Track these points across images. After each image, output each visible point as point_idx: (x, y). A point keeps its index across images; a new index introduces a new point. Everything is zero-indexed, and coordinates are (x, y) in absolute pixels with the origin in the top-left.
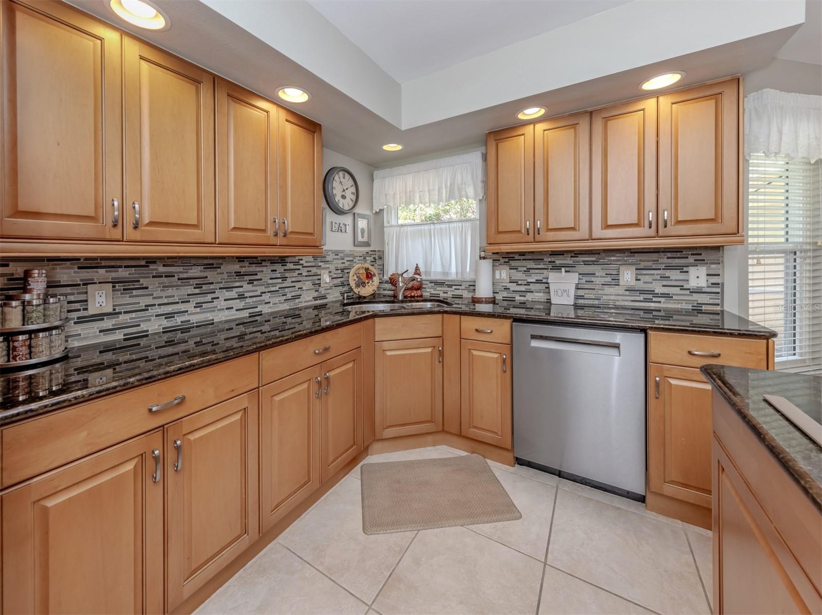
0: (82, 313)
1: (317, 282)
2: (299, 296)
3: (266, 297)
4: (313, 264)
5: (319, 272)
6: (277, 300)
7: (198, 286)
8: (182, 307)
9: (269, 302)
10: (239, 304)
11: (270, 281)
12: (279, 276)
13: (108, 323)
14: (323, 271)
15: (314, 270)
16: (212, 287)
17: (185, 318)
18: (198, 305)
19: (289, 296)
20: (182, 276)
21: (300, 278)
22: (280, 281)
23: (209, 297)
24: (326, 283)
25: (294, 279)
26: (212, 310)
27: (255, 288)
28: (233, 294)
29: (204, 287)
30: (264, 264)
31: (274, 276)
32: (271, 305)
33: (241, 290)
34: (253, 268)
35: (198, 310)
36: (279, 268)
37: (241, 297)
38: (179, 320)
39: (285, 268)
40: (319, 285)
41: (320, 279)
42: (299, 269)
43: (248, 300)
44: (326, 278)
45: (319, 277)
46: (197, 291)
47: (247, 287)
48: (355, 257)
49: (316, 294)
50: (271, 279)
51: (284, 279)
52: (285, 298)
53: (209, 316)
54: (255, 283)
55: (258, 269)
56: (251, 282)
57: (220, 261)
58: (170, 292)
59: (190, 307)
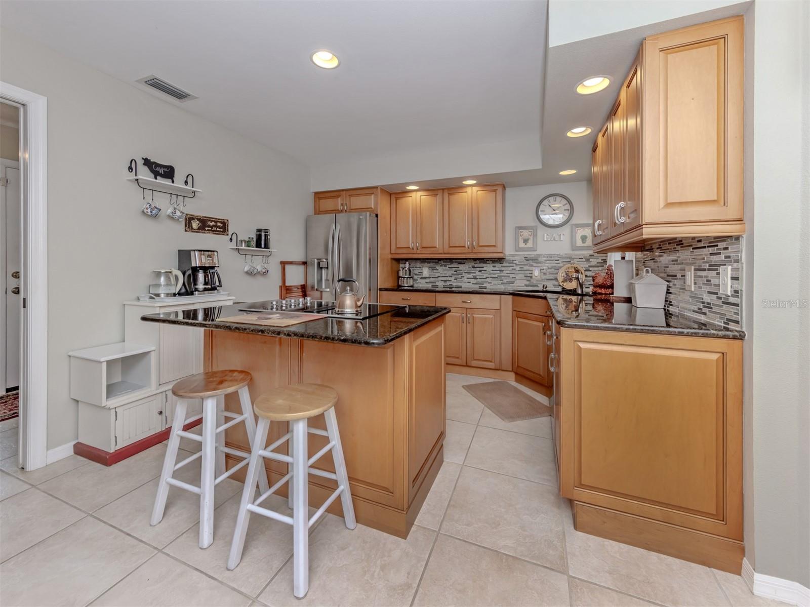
0: (421, 276)
1: (529, 275)
2: (513, 283)
3: (489, 280)
4: (526, 263)
5: (531, 268)
6: (496, 282)
7: (456, 271)
8: (450, 279)
9: (491, 283)
10: (473, 281)
11: (492, 272)
12: (498, 269)
13: (427, 280)
14: (534, 268)
15: (526, 267)
16: (461, 271)
17: (451, 283)
18: (456, 279)
19: (505, 281)
20: (450, 266)
21: (513, 272)
22: (498, 272)
23: (460, 276)
24: (536, 276)
25: (508, 272)
26: (461, 282)
27: (482, 275)
28: (471, 276)
29: (458, 271)
30: (488, 262)
31: (494, 269)
32: (492, 284)
33: (475, 274)
34: (482, 265)
35: (455, 281)
36: (498, 266)
37: (475, 278)
38: (448, 283)
39: (502, 265)
40: (531, 277)
41: (532, 274)
42: (513, 266)
43: (478, 280)
44: (536, 273)
45: (530, 272)
46: (455, 273)
47: (478, 273)
48: (573, 259)
49: (528, 283)
50: (492, 270)
51: (501, 271)
52: (502, 282)
53: (460, 284)
54: (482, 272)
55: (484, 265)
56: (480, 271)
57: (465, 261)
58: (445, 272)
59: (452, 279)
